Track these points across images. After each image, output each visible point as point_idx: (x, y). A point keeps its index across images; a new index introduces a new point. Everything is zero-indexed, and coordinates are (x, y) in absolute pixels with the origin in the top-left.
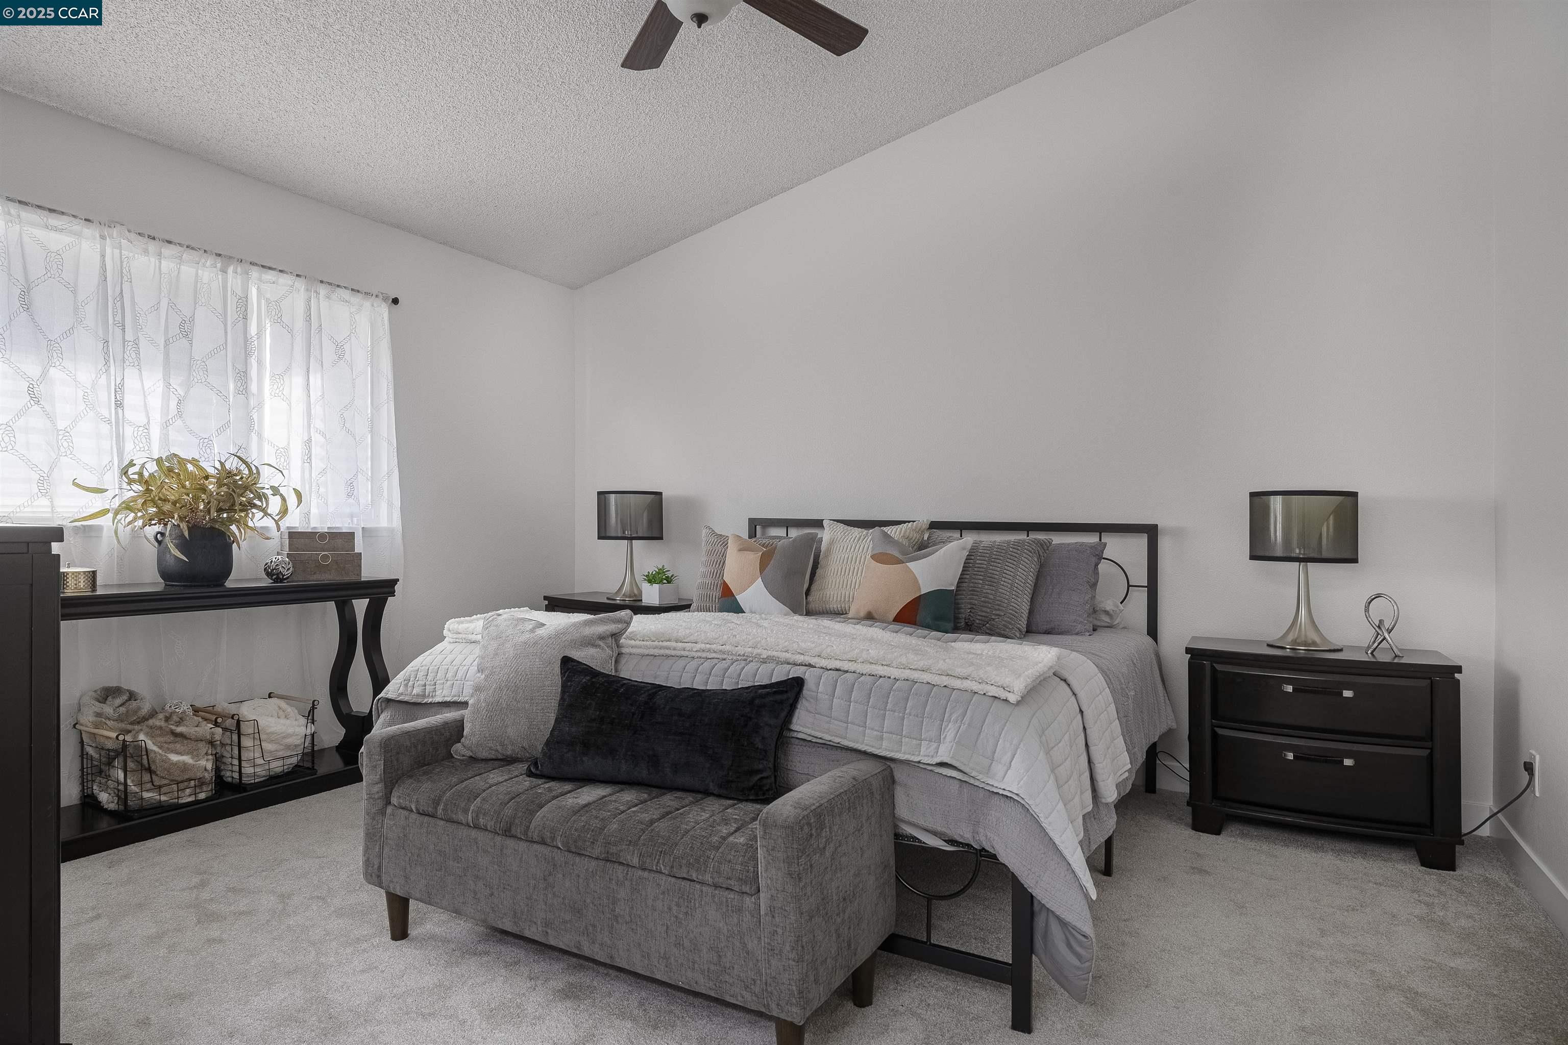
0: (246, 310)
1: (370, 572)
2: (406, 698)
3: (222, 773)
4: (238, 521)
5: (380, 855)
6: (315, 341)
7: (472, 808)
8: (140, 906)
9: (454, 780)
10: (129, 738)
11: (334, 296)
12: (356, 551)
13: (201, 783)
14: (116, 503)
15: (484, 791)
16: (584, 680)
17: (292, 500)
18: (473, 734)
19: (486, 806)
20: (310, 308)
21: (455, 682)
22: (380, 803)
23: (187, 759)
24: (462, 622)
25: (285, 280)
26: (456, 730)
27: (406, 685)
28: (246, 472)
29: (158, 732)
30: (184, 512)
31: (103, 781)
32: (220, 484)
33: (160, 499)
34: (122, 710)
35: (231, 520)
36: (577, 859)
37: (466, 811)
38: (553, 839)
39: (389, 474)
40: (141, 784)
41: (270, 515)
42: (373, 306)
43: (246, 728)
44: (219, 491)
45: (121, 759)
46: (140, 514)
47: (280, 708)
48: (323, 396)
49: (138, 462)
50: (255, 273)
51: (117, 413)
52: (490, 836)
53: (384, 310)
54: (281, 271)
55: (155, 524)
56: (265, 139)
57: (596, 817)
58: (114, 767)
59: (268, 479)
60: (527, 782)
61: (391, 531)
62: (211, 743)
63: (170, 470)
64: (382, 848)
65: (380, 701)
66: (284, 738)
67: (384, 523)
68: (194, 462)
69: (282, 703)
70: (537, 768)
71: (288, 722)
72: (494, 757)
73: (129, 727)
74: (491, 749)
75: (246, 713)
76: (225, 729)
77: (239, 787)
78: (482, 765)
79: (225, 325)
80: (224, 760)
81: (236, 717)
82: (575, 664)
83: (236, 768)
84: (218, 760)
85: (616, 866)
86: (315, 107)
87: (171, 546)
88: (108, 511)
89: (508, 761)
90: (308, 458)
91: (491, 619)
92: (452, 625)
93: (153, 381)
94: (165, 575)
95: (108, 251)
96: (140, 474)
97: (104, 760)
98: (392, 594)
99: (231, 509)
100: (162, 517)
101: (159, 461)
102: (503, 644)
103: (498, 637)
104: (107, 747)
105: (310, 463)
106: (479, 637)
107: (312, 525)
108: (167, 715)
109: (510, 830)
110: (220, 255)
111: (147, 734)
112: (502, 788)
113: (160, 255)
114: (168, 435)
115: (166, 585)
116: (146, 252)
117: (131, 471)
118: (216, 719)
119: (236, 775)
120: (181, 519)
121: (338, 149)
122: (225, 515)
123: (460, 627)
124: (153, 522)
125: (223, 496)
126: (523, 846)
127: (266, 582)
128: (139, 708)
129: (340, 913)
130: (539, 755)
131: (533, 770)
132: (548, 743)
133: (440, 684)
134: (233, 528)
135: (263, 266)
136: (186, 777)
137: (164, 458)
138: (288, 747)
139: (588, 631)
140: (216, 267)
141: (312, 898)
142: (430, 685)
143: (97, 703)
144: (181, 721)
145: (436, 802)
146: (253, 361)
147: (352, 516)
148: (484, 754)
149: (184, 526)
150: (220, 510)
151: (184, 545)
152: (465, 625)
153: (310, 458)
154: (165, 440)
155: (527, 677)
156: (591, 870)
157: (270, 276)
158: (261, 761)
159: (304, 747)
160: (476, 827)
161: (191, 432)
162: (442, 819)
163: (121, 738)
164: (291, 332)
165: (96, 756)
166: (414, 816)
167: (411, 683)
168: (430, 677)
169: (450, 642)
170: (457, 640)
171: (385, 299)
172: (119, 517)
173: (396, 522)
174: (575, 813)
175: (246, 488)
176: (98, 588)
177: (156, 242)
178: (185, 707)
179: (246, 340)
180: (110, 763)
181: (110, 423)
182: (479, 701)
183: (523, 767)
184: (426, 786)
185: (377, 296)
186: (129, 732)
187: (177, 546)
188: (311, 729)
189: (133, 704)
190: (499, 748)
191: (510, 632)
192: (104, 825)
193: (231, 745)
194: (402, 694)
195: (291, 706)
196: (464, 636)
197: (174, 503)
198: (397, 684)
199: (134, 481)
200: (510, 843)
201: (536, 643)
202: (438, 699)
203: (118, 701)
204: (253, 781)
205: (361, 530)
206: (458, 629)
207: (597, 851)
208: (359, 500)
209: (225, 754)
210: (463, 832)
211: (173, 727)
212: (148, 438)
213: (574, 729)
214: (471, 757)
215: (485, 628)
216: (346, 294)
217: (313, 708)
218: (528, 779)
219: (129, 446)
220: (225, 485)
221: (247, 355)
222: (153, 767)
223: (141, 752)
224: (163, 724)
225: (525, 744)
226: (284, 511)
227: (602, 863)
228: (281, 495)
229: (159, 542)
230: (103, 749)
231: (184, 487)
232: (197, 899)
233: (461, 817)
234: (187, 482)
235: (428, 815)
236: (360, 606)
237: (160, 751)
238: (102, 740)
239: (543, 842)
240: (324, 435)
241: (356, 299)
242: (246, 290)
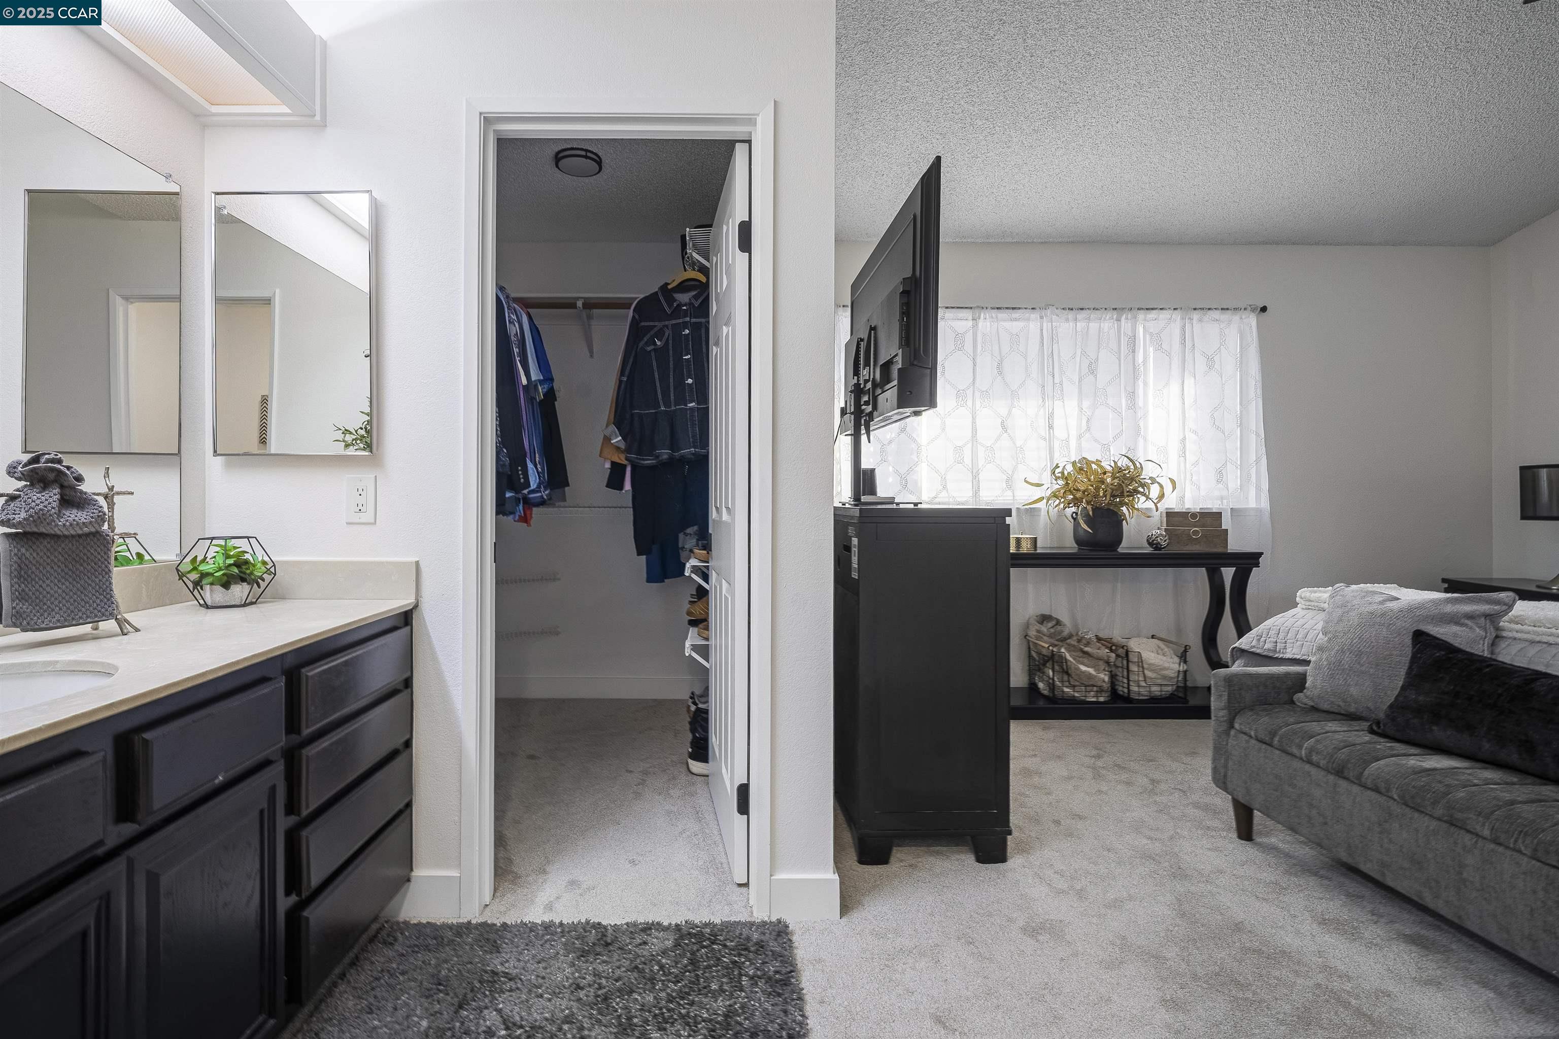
0: (1134, 345)
1: (1234, 545)
2: (1258, 651)
3: (1117, 687)
4: (1127, 504)
5: (1226, 766)
6: (1188, 356)
7: (1305, 746)
8: (1059, 757)
9: (1292, 720)
10: (1055, 649)
11: (1206, 318)
12: (1223, 528)
13: (1101, 690)
14: (1049, 492)
15: (1319, 734)
16: (1438, 655)
17: (1168, 488)
18: (1315, 687)
19: (1319, 746)
20: (1185, 333)
21: (1305, 643)
22: (1225, 726)
23: (1091, 671)
24: (1315, 592)
25: (1165, 315)
26: (1300, 682)
27: (1259, 640)
28: (1132, 467)
29: (1072, 648)
30: (1090, 498)
31: (1041, 675)
32: (1114, 478)
33: (1074, 489)
34: (1052, 630)
35: (1122, 504)
36: (1416, 815)
37: (1300, 747)
38: (1388, 790)
39: (1258, 461)
40: (1062, 682)
41: (1150, 499)
42: (1241, 318)
43: (1133, 658)
44: (1113, 482)
45: (1051, 662)
46: (1062, 500)
47: (1159, 647)
48: (1195, 401)
49: (1061, 465)
50: (1141, 315)
51: (1049, 433)
52: (1323, 773)
53: (1252, 320)
54: (1161, 309)
55: (1072, 507)
56: (1148, 212)
57: (1440, 782)
58: (1046, 667)
59: (1149, 471)
60: (1368, 737)
61: (1259, 511)
62: (1108, 663)
63: (1081, 469)
64: (1227, 760)
65: (1235, 650)
66: (1161, 669)
67: (1252, 504)
68: (1098, 462)
69: (1161, 644)
70: (1379, 727)
71: (1165, 658)
72: (1336, 711)
73: (1056, 643)
74: (1332, 702)
75: (1132, 646)
76: (1118, 656)
77: (1128, 699)
78: (1324, 715)
79: (1120, 361)
80: (1118, 678)
81: (1125, 648)
82: (1429, 638)
83: (1126, 685)
84: (1113, 677)
85: (1462, 832)
86: (1185, 174)
87: (1081, 522)
88: (1043, 498)
89: (1351, 717)
90: (1183, 453)
91: (1338, 589)
92: (1303, 593)
93: (1072, 405)
94: (1078, 541)
95: (1045, 325)
96: (1063, 473)
97: (1041, 661)
98: (1257, 565)
99: (1122, 495)
100: (1076, 502)
101: (1074, 463)
102: (1348, 612)
103: (1344, 606)
104: (1043, 653)
105: (1185, 457)
106: (1326, 605)
107: (1187, 506)
108: (1079, 638)
109: (1342, 772)
110: (1116, 309)
111: (1065, 648)
112: (1337, 736)
113: (1076, 319)
114: (1081, 444)
115: (1079, 549)
116: (1067, 320)
117: (1057, 471)
118: (1112, 646)
119: (1126, 690)
120: (1088, 503)
121: (1207, 198)
122: (1118, 500)
123: (1312, 596)
124: (1071, 505)
125: (1116, 486)
126: (1356, 789)
127: (1149, 550)
128: (1062, 632)
129: (1196, 805)
130: (1382, 716)
131: (1375, 728)
132: (1391, 706)
133: (1291, 643)
134: (1124, 509)
135: (1147, 309)
136: (1091, 683)
137: (1077, 461)
138: (1164, 677)
139: (1449, 608)
140: (1113, 319)
141: (1176, 789)
142: (1281, 643)
143: (1037, 624)
144: (1088, 644)
145: (1273, 734)
146: (1140, 383)
147: (1222, 498)
148: (1325, 706)
149: (1089, 508)
150: (1114, 496)
151: (1090, 521)
152: (1317, 595)
153: (1184, 453)
154: (1079, 448)
155: (1372, 644)
156: (1431, 828)
157: (1153, 315)
158: (1143, 684)
159: (1178, 681)
160: (1310, 762)
161: (1096, 440)
162: (1277, 749)
163: (1051, 648)
164: (1169, 355)
165: (1037, 658)
166: (1253, 742)
167: (1263, 639)
168: (1281, 636)
169: (1303, 609)
170: (1310, 607)
171: (1253, 310)
172: (1050, 502)
173: (1265, 504)
174: (1415, 773)
175: (1132, 479)
176: (1038, 549)
177: (1074, 312)
178: (1090, 635)
179: (1134, 368)
180: (1044, 665)
181: (1045, 439)
182: (1320, 659)
183: (1366, 725)
184: (1265, 719)
185: (1245, 309)
186: (1056, 646)
187: (1085, 522)
188: (1183, 667)
189: (1059, 628)
190: (1341, 704)
191: (1355, 602)
192: (1041, 703)
193: (1122, 667)
194: (1254, 647)
195: (1168, 647)
196: (1316, 604)
197: (1084, 492)
198: (1250, 638)
199: (1059, 478)
200: (1343, 784)
201: (1383, 615)
202: (1288, 656)
203: (1050, 625)
204: (1137, 698)
205: (1229, 510)
206: (1310, 597)
207: (1439, 811)
208: (1227, 485)
209: (1118, 673)
210: (1297, 764)
211: (1082, 647)
212: (1068, 448)
213: (1421, 698)
214: (1312, 707)
215: (1332, 597)
216: (1216, 314)
217: (1185, 651)
218: (1370, 735)
219: (1057, 455)
220: (1117, 477)
221: (1135, 378)
222: (1070, 672)
223: (1062, 660)
224: (1075, 643)
225: (1370, 705)
226: (1161, 496)
227: (1445, 825)
228: (1159, 483)
229: (1075, 519)
230: (1040, 654)
231: (1089, 480)
232: (1094, 764)
233: (1295, 750)
234: (1092, 477)
235: (1265, 743)
236: (1228, 573)
237: (1074, 662)
238: (1041, 648)
239: (1376, 790)
240: (1195, 432)
241: (1226, 316)
242: (1134, 330)
